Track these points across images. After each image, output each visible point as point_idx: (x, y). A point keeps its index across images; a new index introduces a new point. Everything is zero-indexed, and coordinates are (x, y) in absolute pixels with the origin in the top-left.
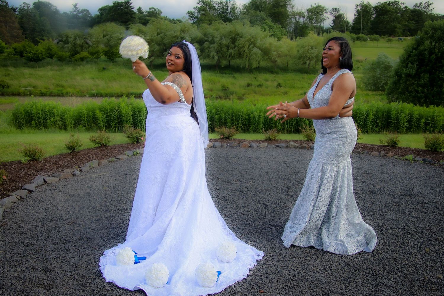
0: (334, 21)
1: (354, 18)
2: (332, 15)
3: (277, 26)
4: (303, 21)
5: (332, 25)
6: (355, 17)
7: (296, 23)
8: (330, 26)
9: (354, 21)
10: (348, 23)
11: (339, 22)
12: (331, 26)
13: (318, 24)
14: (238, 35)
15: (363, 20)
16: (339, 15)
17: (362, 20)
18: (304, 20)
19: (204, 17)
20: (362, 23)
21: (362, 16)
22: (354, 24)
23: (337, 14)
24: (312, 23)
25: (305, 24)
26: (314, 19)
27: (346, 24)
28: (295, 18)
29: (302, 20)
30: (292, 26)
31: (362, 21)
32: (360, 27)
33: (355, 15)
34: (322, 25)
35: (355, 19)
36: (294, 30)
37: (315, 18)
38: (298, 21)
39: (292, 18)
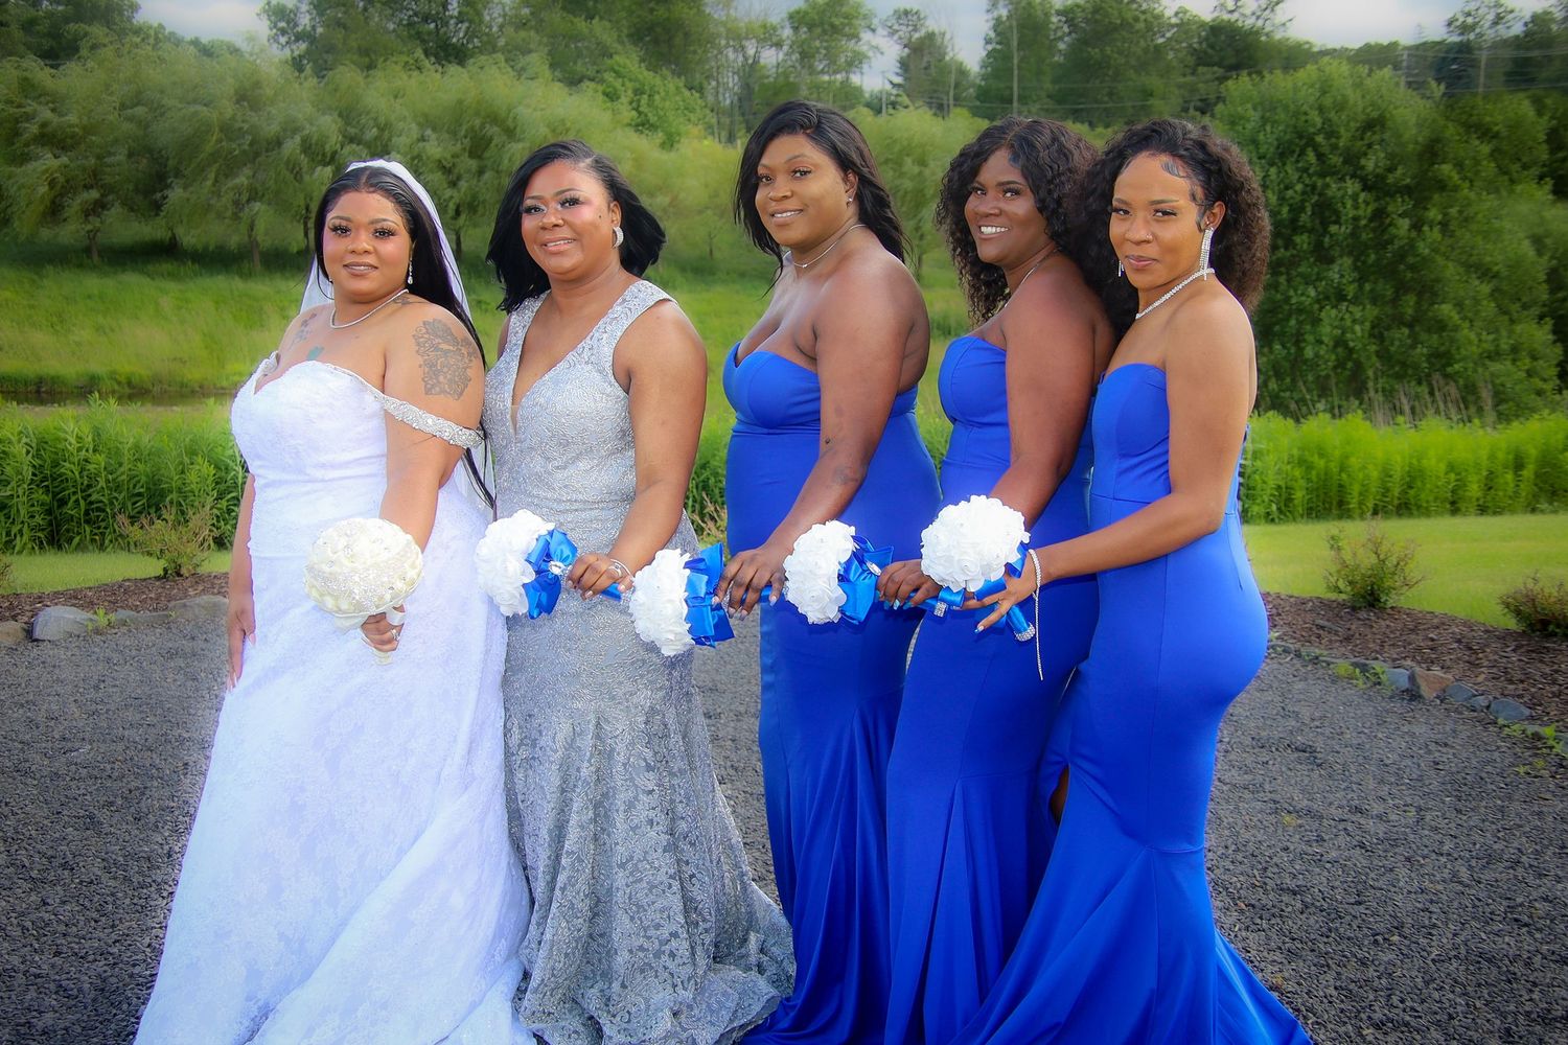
0: (904, 64)
1: (984, 54)
2: (896, 37)
3: (667, 85)
4: (774, 62)
5: (898, 80)
6: (990, 47)
7: (747, 69)
8: (888, 87)
9: (984, 66)
10: (962, 72)
11: (926, 68)
12: (894, 85)
13: (839, 77)
14: (494, 119)
15: (1022, 60)
16: (921, 39)
17: (1016, 61)
18: (781, 56)
19: (340, 34)
20: (1016, 72)
21: (1015, 43)
22: (984, 77)
23: (916, 35)
24: (812, 71)
25: (786, 75)
26: (818, 52)
27: (952, 79)
28: (743, 48)
29: (770, 58)
30: (732, 81)
31: (1019, 68)
32: (1011, 88)
33: (988, 41)
34: (855, 79)
35: (989, 55)
36: (740, 99)
37: (824, 52)
38: (756, 61)
39: (731, 49)
